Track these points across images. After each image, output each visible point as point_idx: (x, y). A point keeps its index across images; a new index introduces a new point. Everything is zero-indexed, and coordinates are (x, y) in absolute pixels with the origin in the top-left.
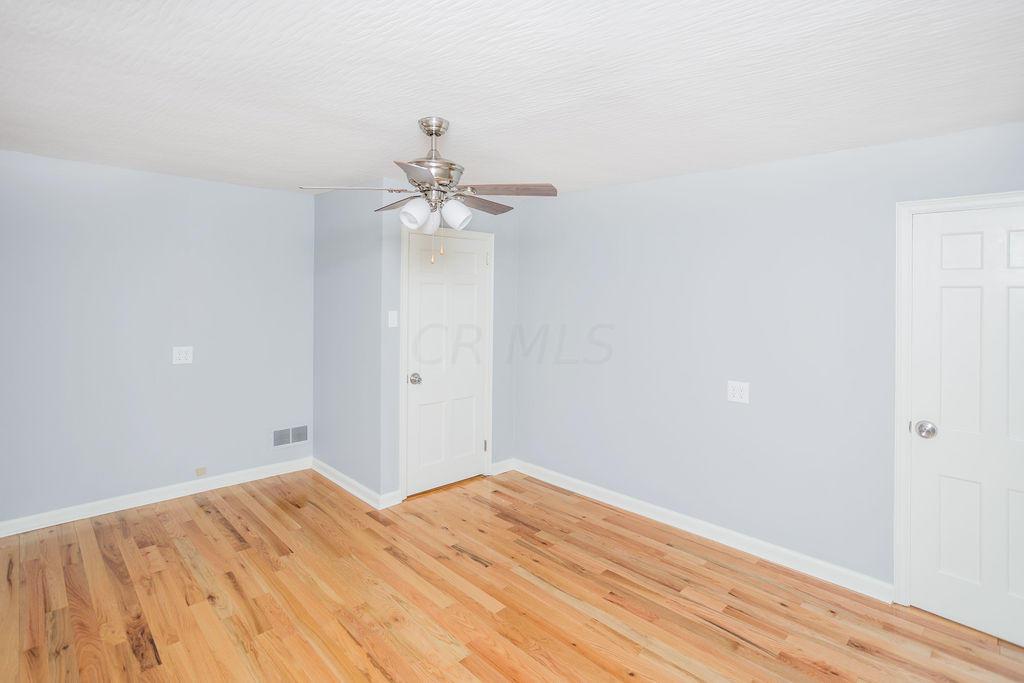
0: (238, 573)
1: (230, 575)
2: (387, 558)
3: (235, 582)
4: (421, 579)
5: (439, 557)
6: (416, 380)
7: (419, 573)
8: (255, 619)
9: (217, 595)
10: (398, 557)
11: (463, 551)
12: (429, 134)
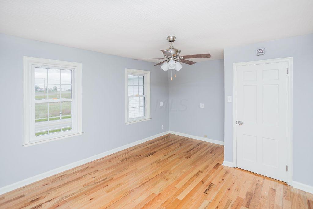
0: (175, 155)
1: (175, 154)
2: (195, 171)
3: (172, 156)
5: (202, 182)
6: (240, 123)
8: (161, 162)
9: (167, 156)
10: (197, 174)
11: (210, 186)
12: (170, 41)
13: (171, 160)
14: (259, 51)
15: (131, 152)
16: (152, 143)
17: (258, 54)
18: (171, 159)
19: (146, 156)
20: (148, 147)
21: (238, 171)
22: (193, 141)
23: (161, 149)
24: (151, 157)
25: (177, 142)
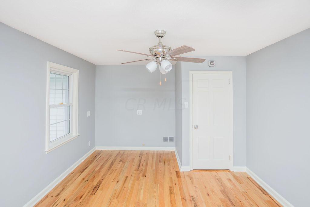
0: (129, 178)
1: (127, 177)
2: (167, 191)
3: (126, 180)
4: (170, 203)
5: (183, 199)
6: (196, 127)
7: (171, 201)
8: (119, 194)
9: (119, 182)
10: (171, 192)
11: (193, 199)
12: (159, 37)
13: (129, 186)
14: (211, 63)
15: (59, 196)
16: (84, 170)
17: (210, 65)
18: (129, 184)
19: (92, 194)
20: (84, 179)
21: (196, 173)
22: (131, 153)
23: (105, 175)
24: (99, 192)
25: (115, 159)
